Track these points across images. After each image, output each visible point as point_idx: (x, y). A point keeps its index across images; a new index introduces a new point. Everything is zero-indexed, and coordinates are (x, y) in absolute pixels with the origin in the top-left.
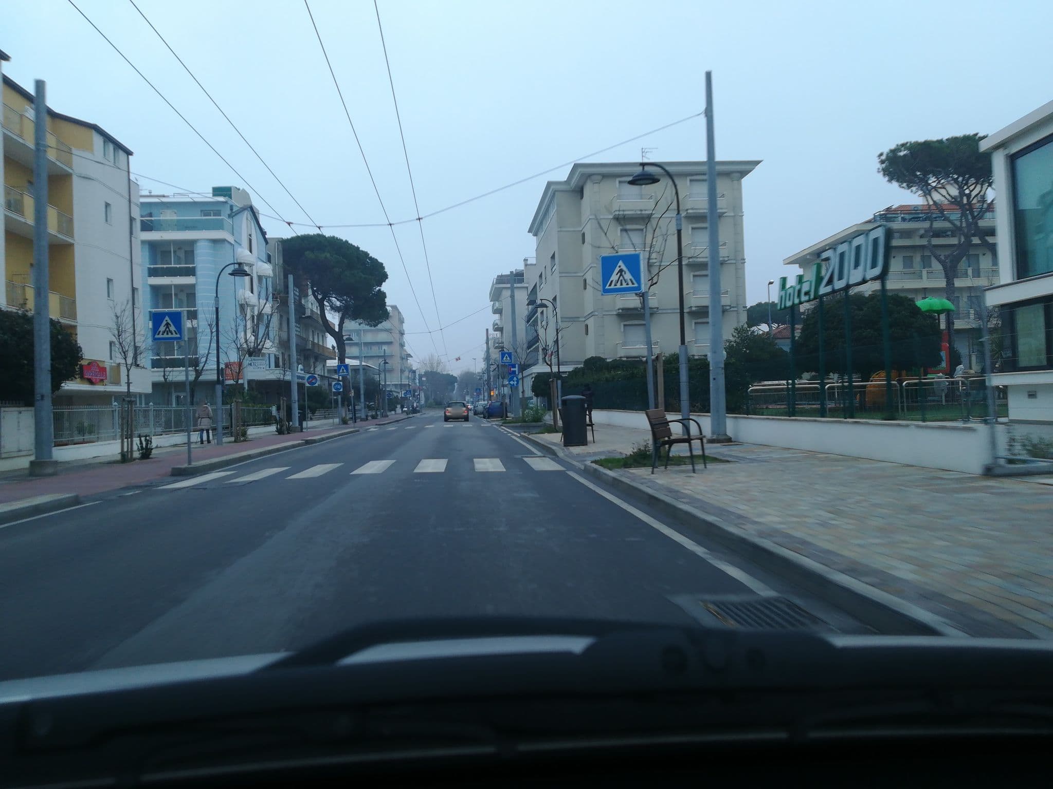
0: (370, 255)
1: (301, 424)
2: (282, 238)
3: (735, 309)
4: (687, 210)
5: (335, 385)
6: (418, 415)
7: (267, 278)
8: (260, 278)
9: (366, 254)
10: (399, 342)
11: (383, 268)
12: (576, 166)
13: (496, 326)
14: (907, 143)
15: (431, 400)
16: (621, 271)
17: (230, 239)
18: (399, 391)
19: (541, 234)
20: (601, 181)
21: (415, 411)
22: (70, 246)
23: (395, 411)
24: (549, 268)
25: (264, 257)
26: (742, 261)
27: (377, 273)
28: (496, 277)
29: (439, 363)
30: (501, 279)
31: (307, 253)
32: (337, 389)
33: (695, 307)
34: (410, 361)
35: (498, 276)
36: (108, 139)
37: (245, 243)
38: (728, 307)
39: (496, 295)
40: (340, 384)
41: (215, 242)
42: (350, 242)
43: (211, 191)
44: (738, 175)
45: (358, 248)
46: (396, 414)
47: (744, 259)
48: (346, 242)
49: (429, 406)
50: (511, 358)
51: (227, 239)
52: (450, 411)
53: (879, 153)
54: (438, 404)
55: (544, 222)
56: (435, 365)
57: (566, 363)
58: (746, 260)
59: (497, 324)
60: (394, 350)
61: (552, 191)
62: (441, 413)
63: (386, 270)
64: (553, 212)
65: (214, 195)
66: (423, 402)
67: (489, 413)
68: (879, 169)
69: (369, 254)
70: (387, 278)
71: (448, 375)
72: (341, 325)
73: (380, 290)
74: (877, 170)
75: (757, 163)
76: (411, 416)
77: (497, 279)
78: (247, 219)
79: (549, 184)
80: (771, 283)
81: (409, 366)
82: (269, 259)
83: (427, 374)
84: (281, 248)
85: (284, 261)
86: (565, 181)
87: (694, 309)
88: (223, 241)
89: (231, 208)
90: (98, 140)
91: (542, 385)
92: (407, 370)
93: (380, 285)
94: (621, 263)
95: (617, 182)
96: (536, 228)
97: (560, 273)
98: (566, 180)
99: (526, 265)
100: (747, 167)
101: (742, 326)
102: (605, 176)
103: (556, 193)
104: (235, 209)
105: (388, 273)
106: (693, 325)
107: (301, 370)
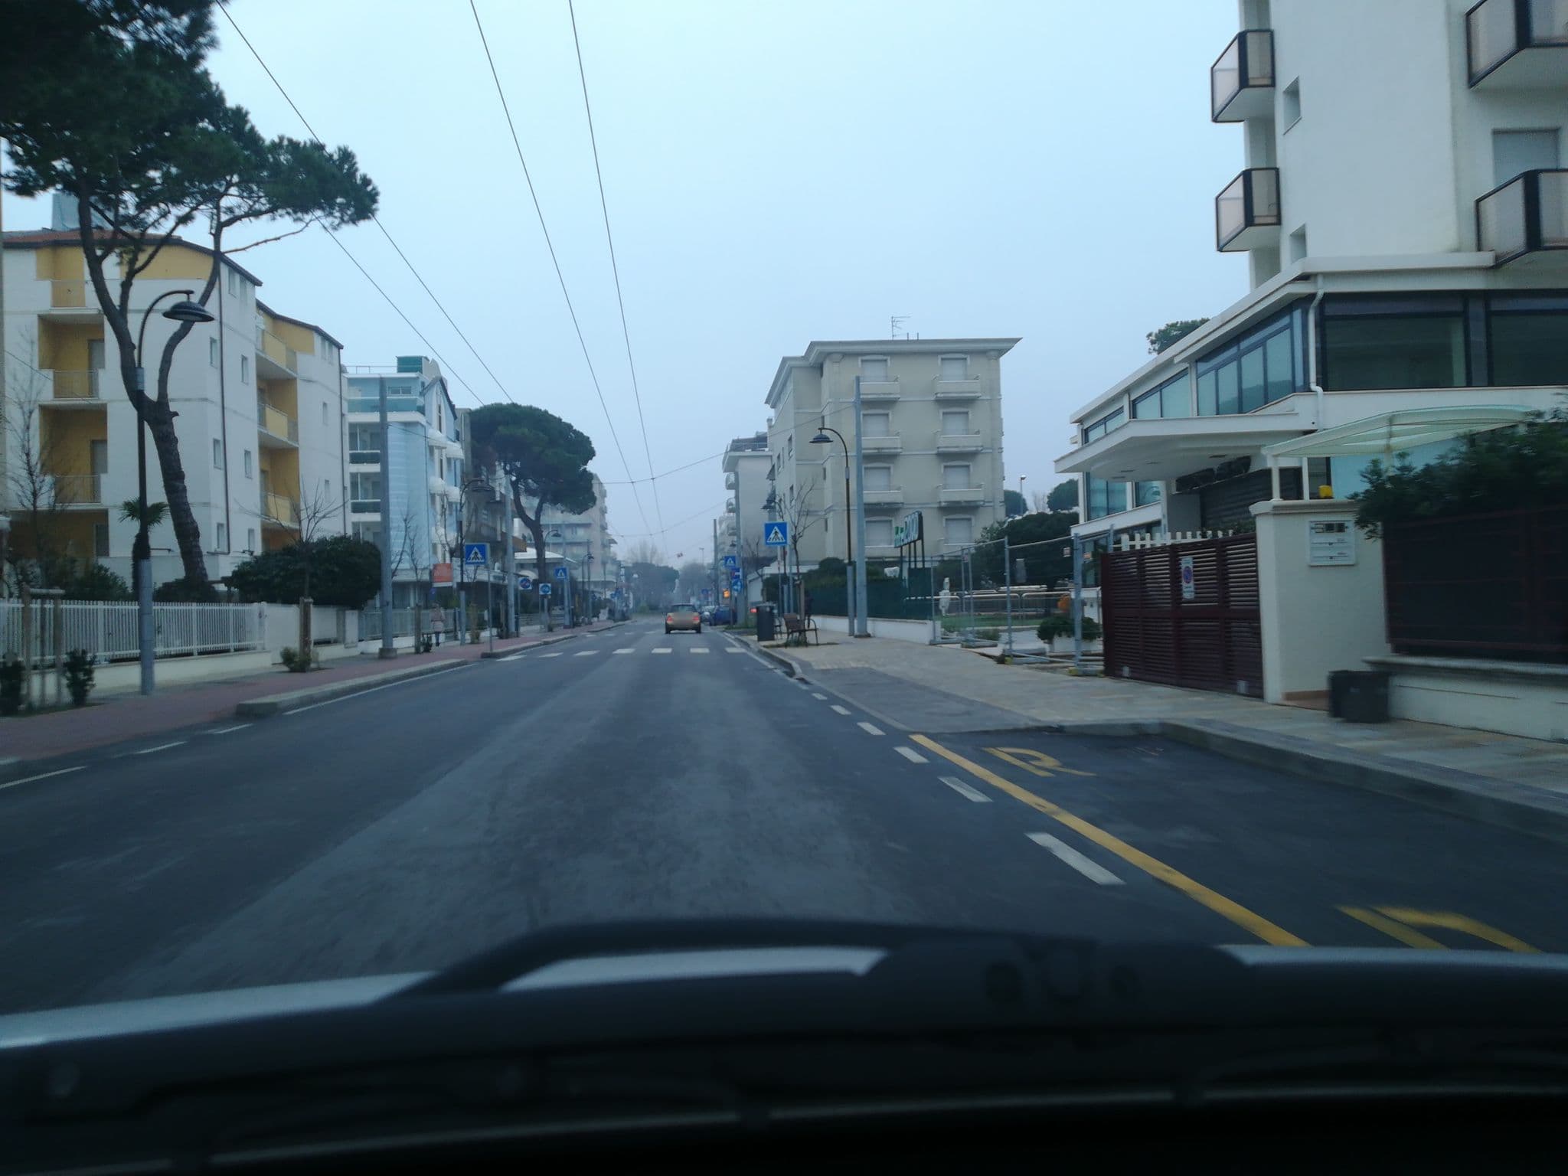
0: (574, 428)
1: (517, 629)
2: (470, 410)
3: (991, 504)
4: (936, 394)
5: (543, 587)
6: (627, 622)
7: (456, 460)
8: (449, 460)
9: (569, 426)
10: (599, 524)
11: (590, 443)
12: (813, 345)
13: (730, 507)
14: (1177, 323)
15: (643, 604)
16: (776, 532)
17: (423, 421)
18: (602, 591)
19: (780, 406)
20: (841, 360)
21: (624, 617)
22: (295, 450)
23: (598, 617)
24: (786, 451)
25: (453, 436)
26: (1000, 451)
27: (582, 448)
28: (730, 442)
29: (654, 552)
30: (738, 445)
31: (500, 428)
32: (544, 591)
33: (945, 502)
34: (614, 548)
35: (734, 441)
36: (325, 337)
37: (435, 423)
38: (982, 503)
39: (731, 465)
40: (547, 586)
41: (407, 425)
42: (550, 412)
43: (395, 363)
44: (996, 353)
45: (560, 420)
46: (598, 621)
47: (1002, 448)
48: (546, 412)
49: (641, 611)
50: (735, 562)
51: (420, 421)
52: (673, 618)
53: (1148, 333)
54: (653, 609)
55: (782, 396)
56: (649, 554)
57: (805, 563)
58: (1004, 450)
59: (731, 504)
60: (594, 535)
61: (788, 366)
62: (660, 620)
63: (593, 446)
64: (790, 387)
65: (400, 370)
66: (631, 606)
67: (716, 620)
68: (1150, 349)
69: (572, 427)
70: (594, 455)
71: (666, 568)
72: (539, 511)
73: (585, 468)
74: (1148, 350)
75: (1017, 340)
76: (620, 623)
77: (732, 445)
78: (437, 393)
79: (785, 360)
80: (1022, 479)
81: (612, 555)
82: (458, 437)
83: (636, 565)
84: (468, 421)
85: (473, 437)
86: (802, 357)
87: (943, 504)
88: (416, 424)
89: (423, 383)
90: (317, 339)
91: (773, 587)
92: (609, 561)
93: (586, 463)
94: (776, 528)
95: (860, 363)
96: (773, 399)
97: (797, 460)
98: (803, 355)
99: (770, 427)
100: (1005, 345)
101: (992, 525)
102: (845, 355)
103: (793, 370)
104: (426, 385)
105: (596, 449)
106: (944, 522)
107: (498, 569)
